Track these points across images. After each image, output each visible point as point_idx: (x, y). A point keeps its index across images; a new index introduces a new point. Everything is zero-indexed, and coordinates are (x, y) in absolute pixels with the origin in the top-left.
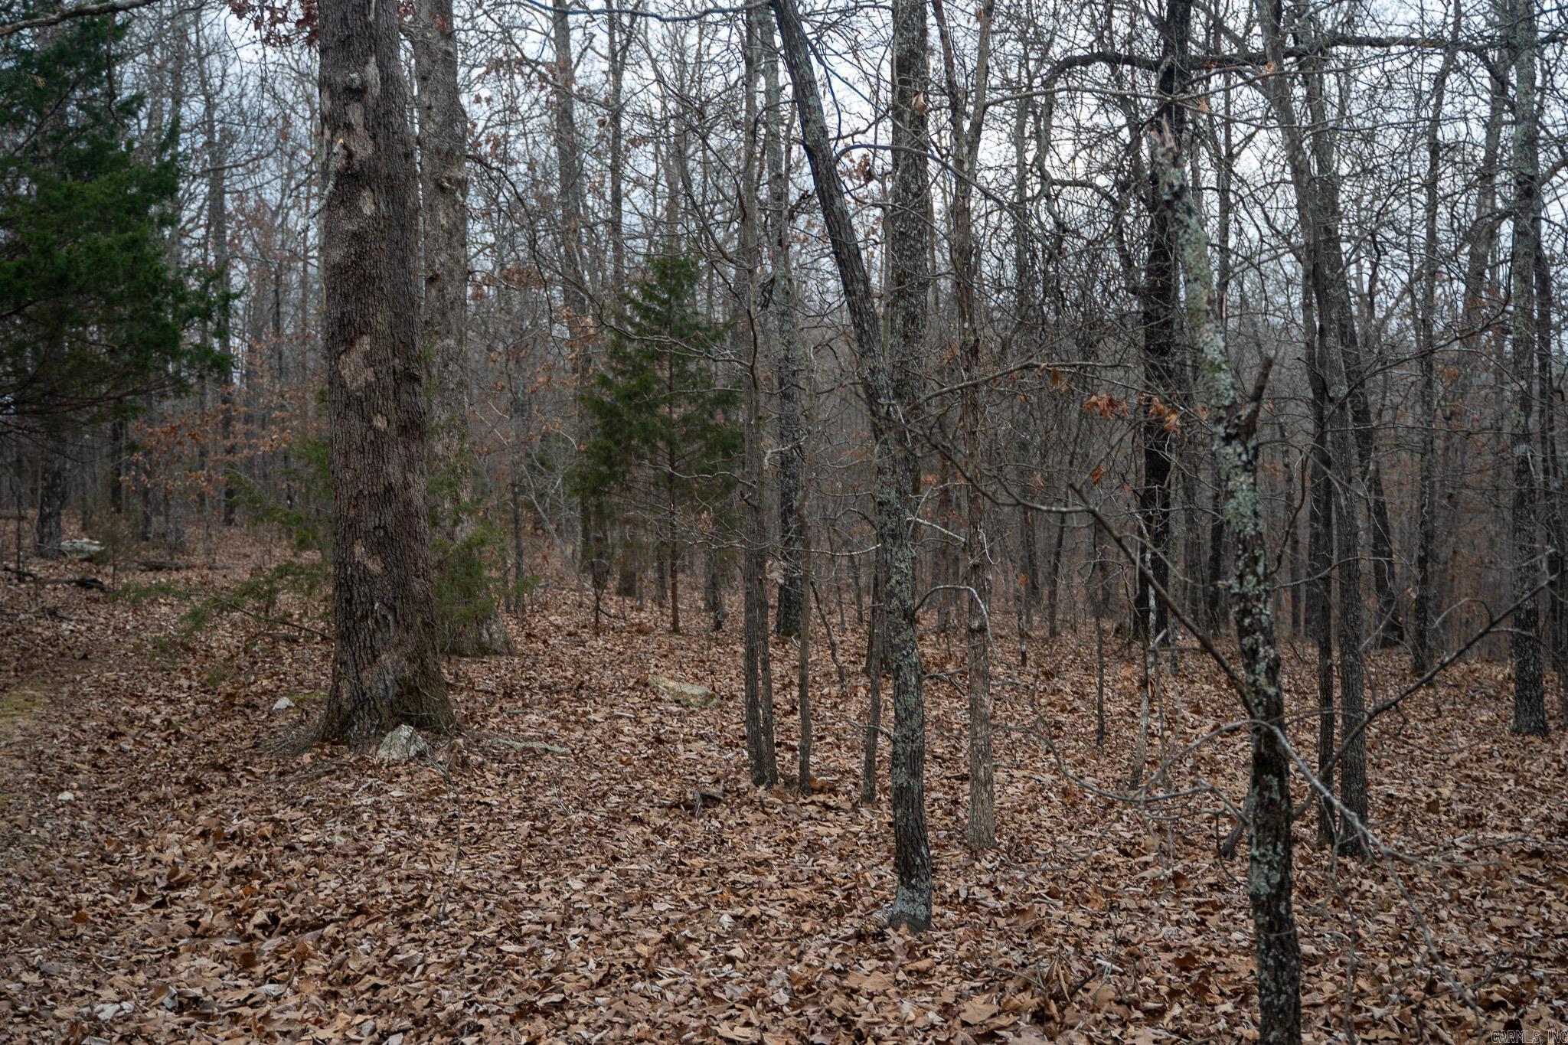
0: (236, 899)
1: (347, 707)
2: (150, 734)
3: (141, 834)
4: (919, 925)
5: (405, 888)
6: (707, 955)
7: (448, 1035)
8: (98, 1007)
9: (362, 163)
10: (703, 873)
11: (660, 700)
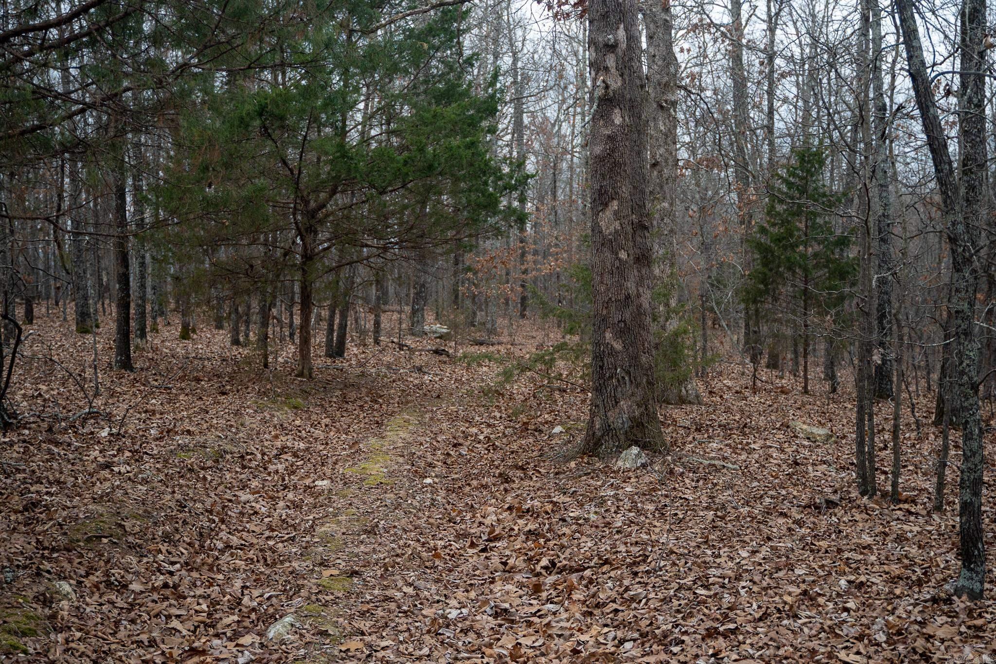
0: (530, 550)
1: (599, 434)
2: (477, 445)
3: (472, 506)
4: (976, 596)
5: (635, 549)
6: (831, 605)
7: (662, 645)
8: (448, 611)
9: (614, 92)
10: (827, 552)
11: (797, 437)
